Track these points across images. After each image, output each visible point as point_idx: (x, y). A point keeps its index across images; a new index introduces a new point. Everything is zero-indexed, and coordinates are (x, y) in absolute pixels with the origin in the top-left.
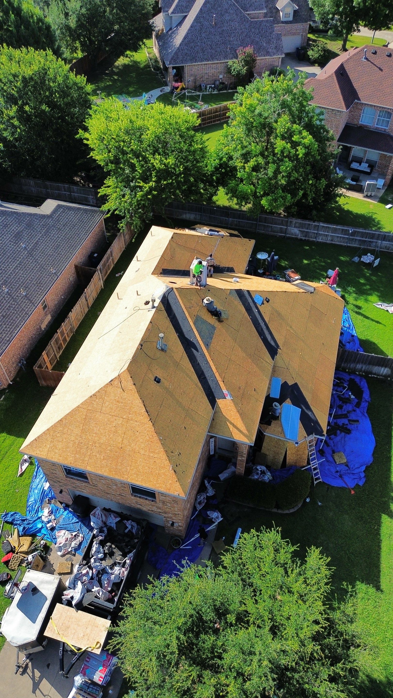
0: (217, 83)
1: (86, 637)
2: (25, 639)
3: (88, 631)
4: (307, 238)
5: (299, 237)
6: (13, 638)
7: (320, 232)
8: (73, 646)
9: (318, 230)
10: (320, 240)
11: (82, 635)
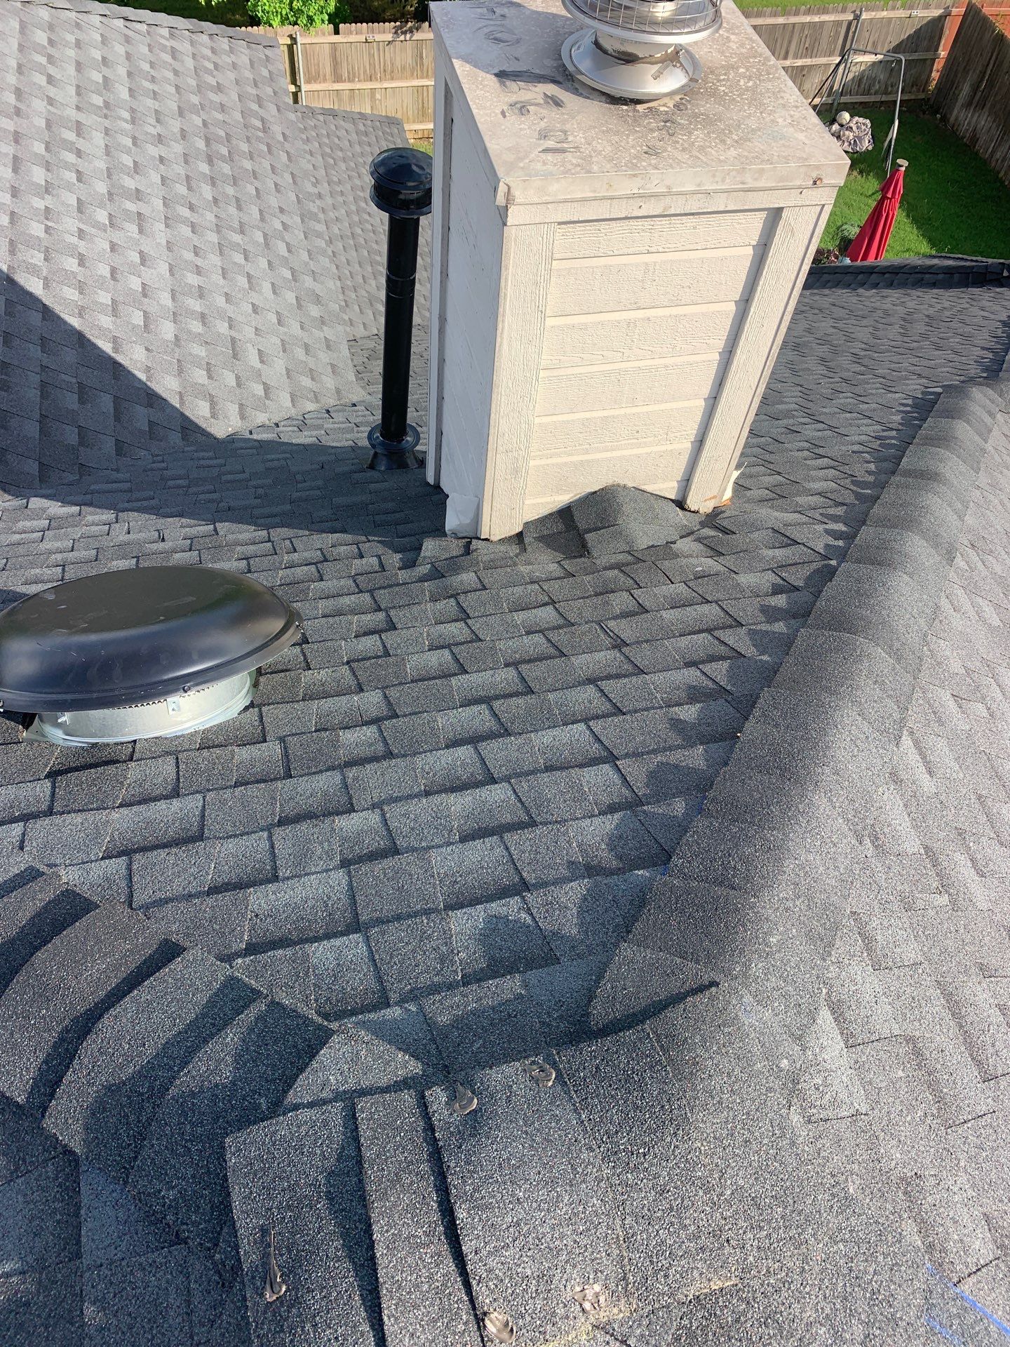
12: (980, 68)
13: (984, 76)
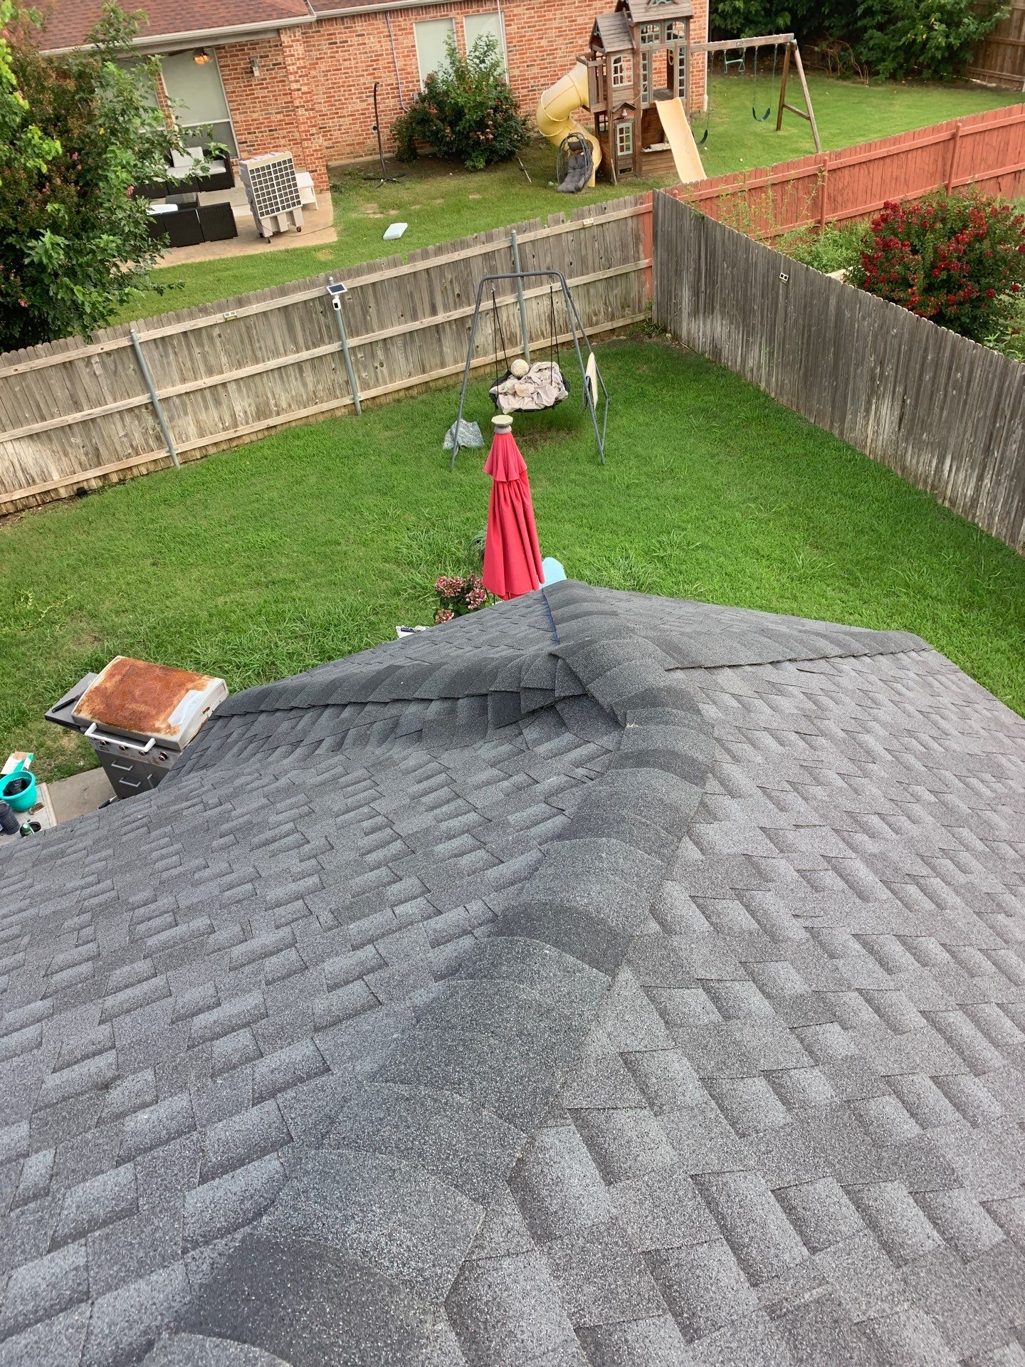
4: (111, 468)
7: (169, 390)
9: (143, 383)
10: (193, 443)
12: (692, 265)
13: (700, 274)
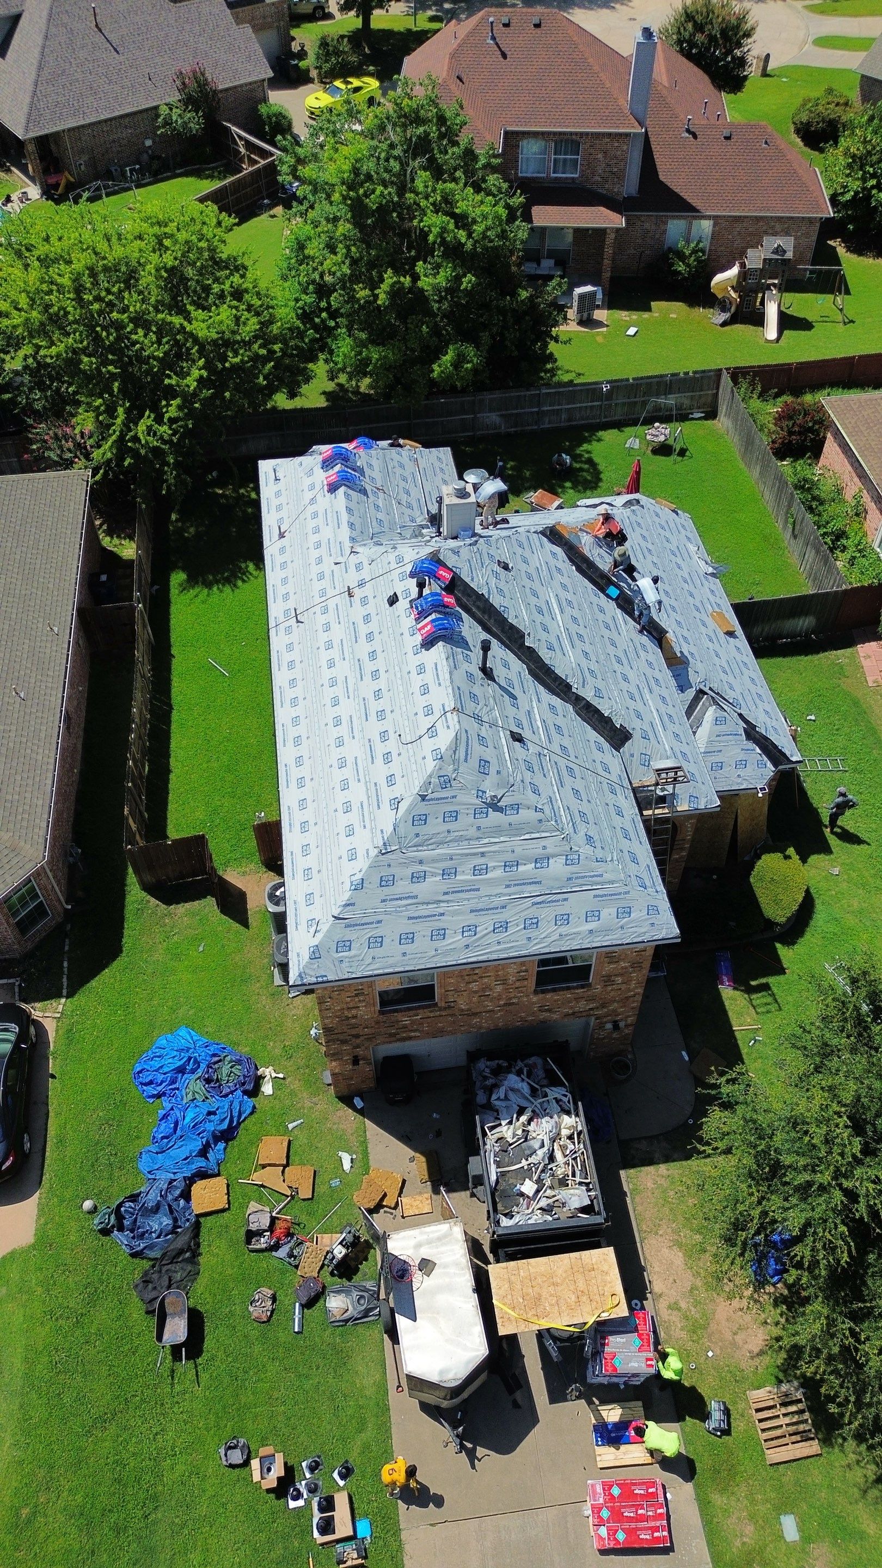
0: (145, 157)
1: (584, 1299)
2: (468, 1362)
3: (581, 1285)
4: (519, 429)
5: (503, 429)
6: (441, 1372)
7: (545, 408)
8: (570, 1326)
9: (539, 405)
10: (547, 426)
11: (573, 1298)
